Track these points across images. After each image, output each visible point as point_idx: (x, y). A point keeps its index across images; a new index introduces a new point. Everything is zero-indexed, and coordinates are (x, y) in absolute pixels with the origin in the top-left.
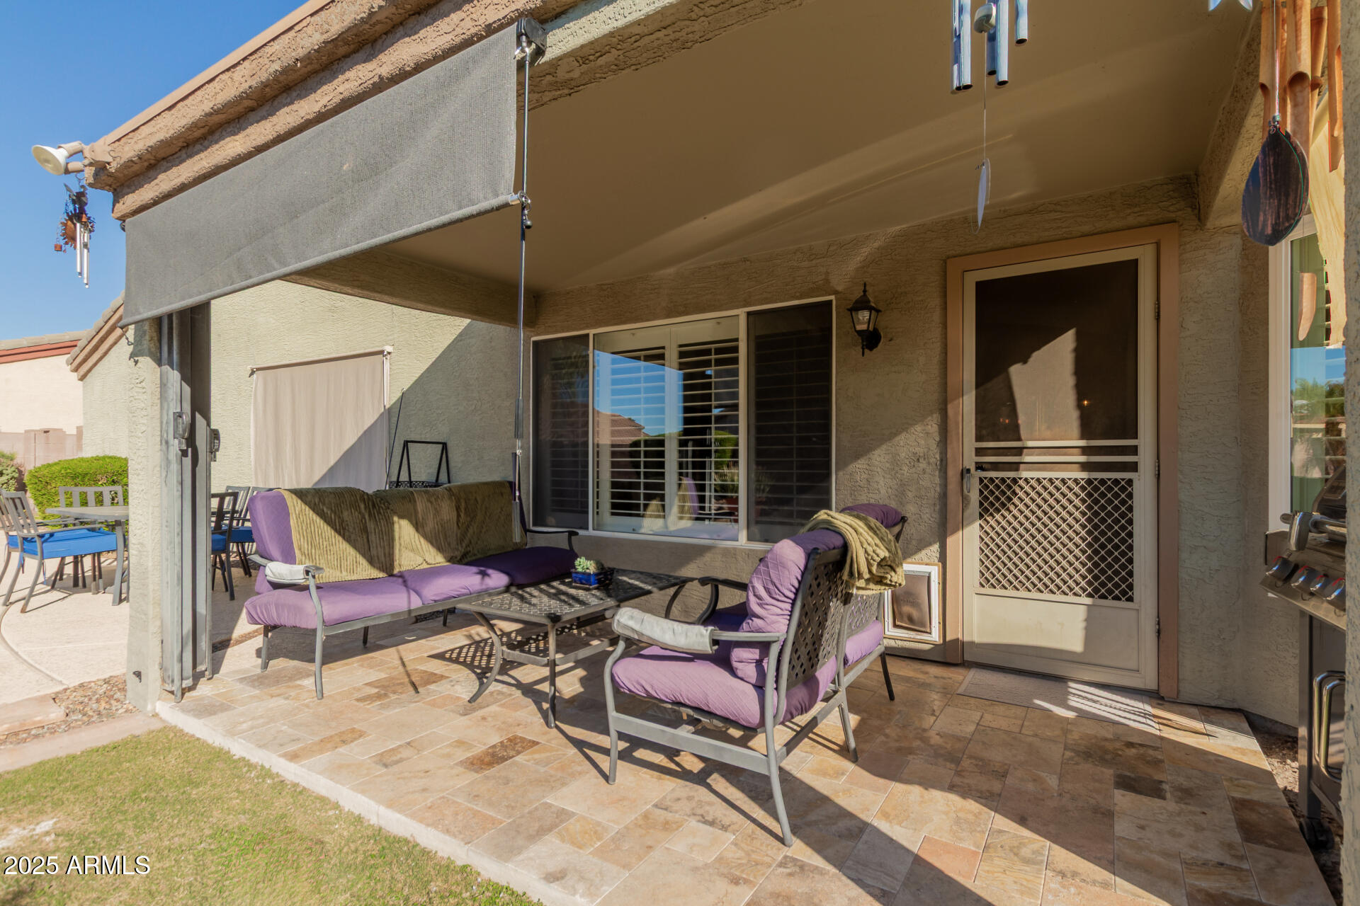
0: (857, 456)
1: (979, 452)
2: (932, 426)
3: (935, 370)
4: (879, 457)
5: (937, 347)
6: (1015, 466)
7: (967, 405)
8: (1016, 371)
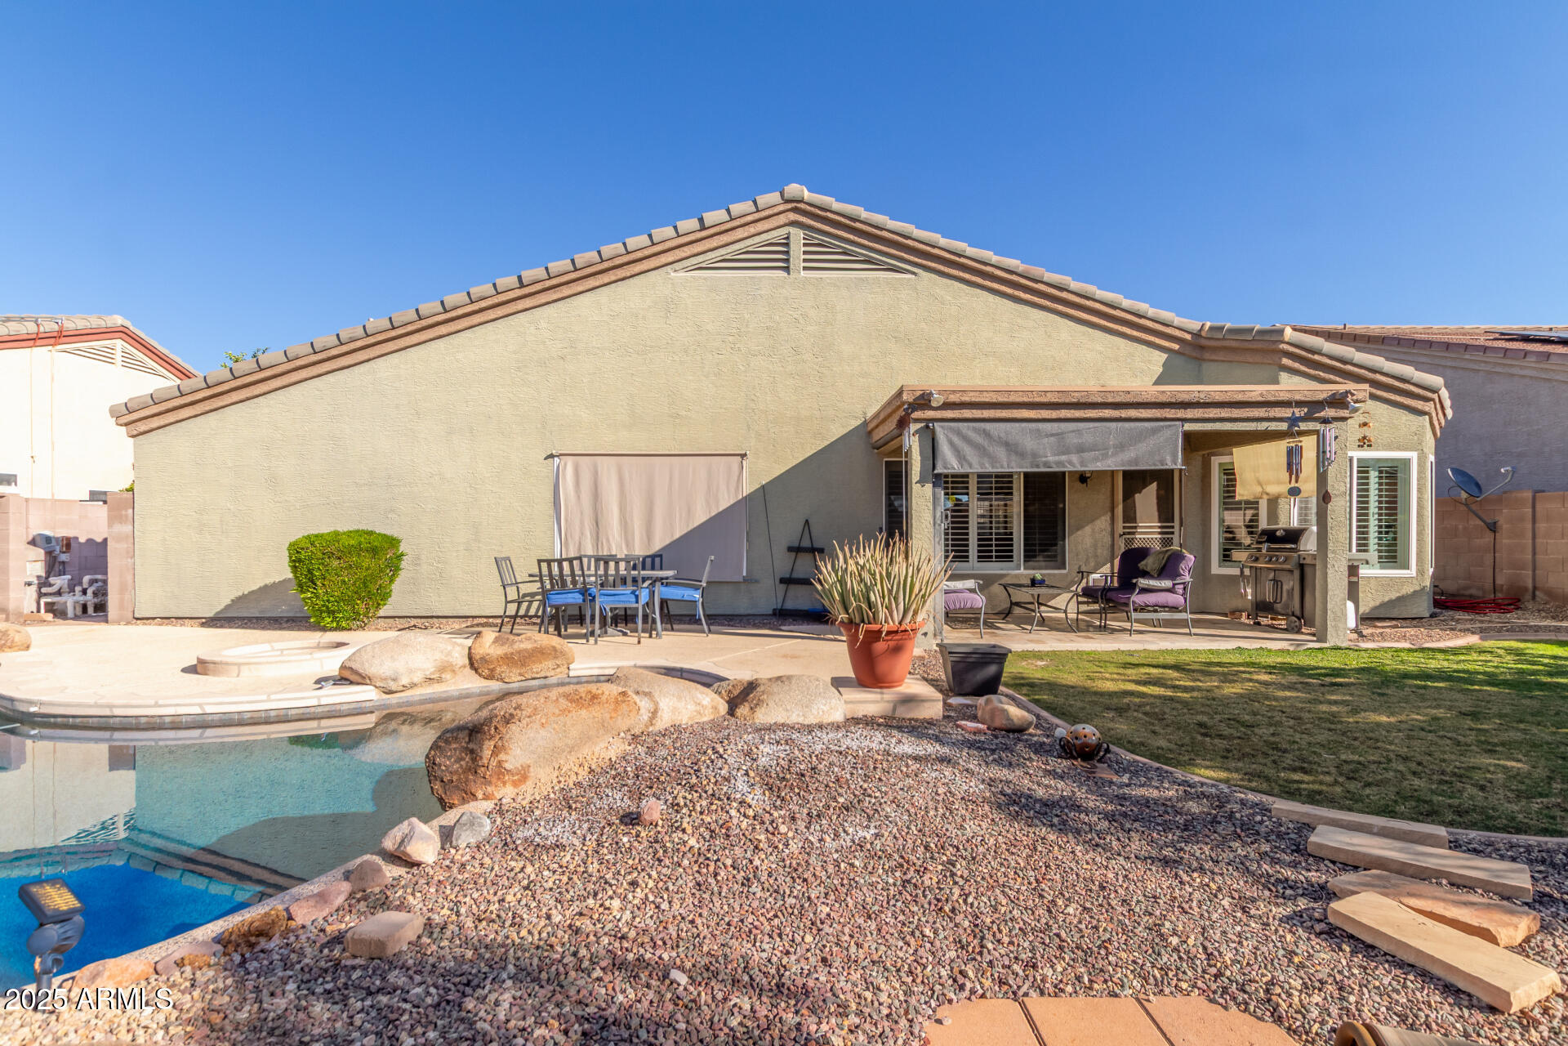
0: (1078, 530)
1: (1124, 527)
2: (1108, 517)
3: (1109, 494)
4: (1088, 529)
5: (1109, 487)
6: (1133, 533)
7: (1120, 510)
8: (1137, 496)
